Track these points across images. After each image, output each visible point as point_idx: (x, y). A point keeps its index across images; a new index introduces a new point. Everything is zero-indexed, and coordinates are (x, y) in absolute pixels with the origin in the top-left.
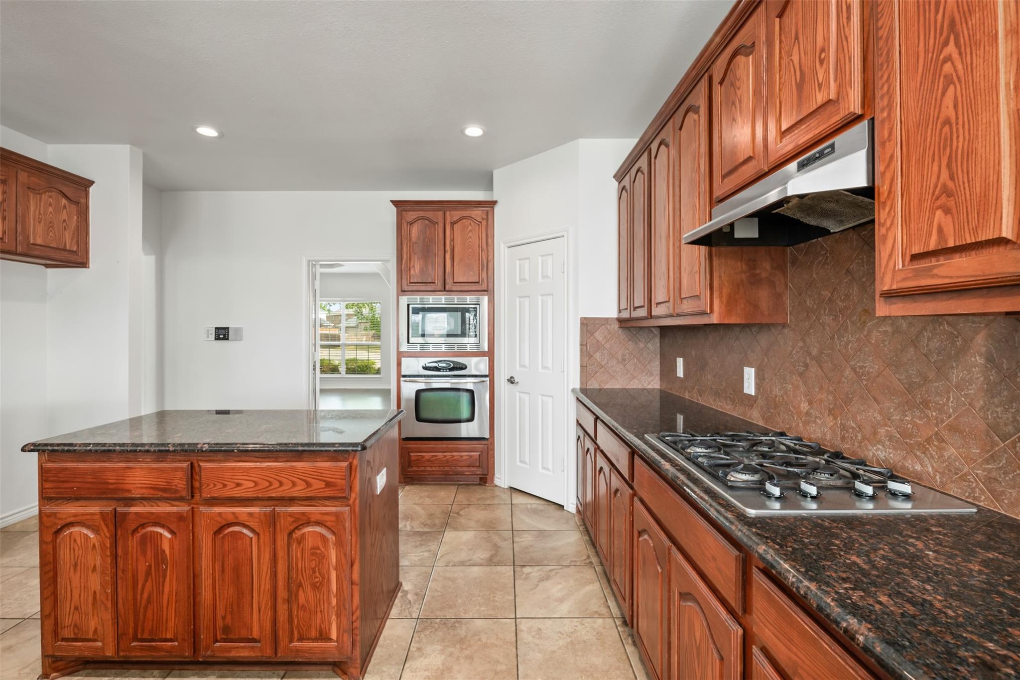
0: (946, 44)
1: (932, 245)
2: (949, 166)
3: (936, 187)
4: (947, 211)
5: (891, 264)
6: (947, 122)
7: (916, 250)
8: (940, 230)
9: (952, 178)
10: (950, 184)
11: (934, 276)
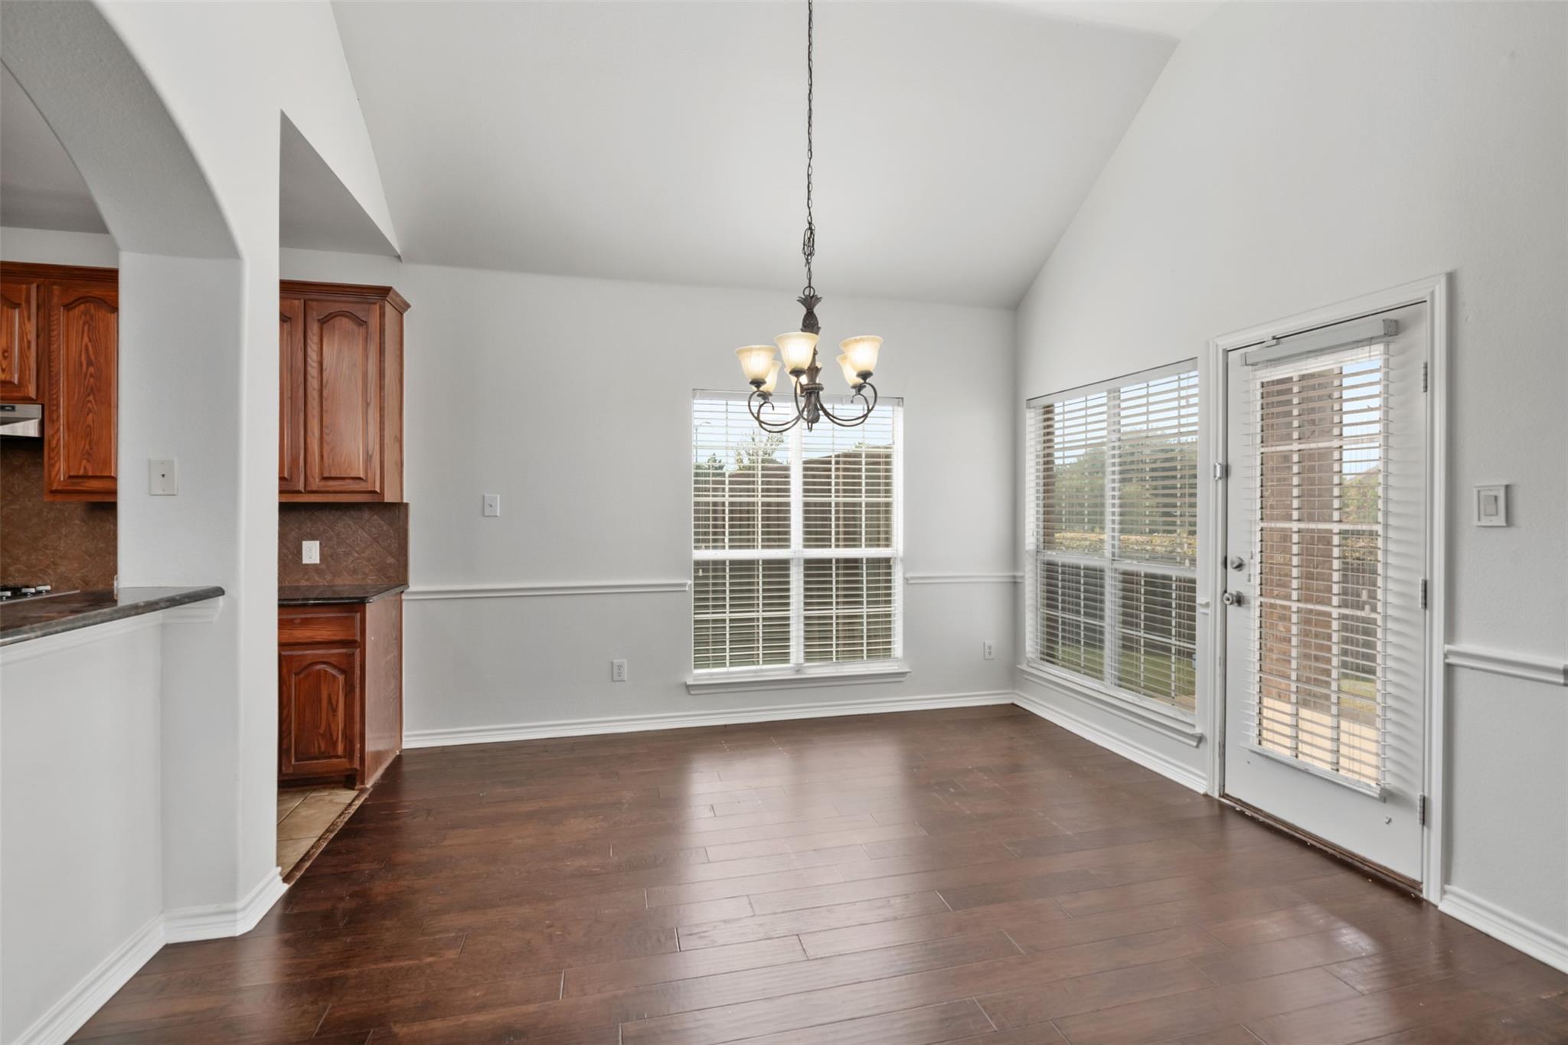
0: (89, 395)
1: (81, 472)
2: (90, 444)
3: (83, 450)
4: (88, 461)
5: (58, 477)
6: (89, 426)
7: (72, 474)
8: (85, 468)
9: (91, 449)
10: (90, 452)
11: (83, 486)
